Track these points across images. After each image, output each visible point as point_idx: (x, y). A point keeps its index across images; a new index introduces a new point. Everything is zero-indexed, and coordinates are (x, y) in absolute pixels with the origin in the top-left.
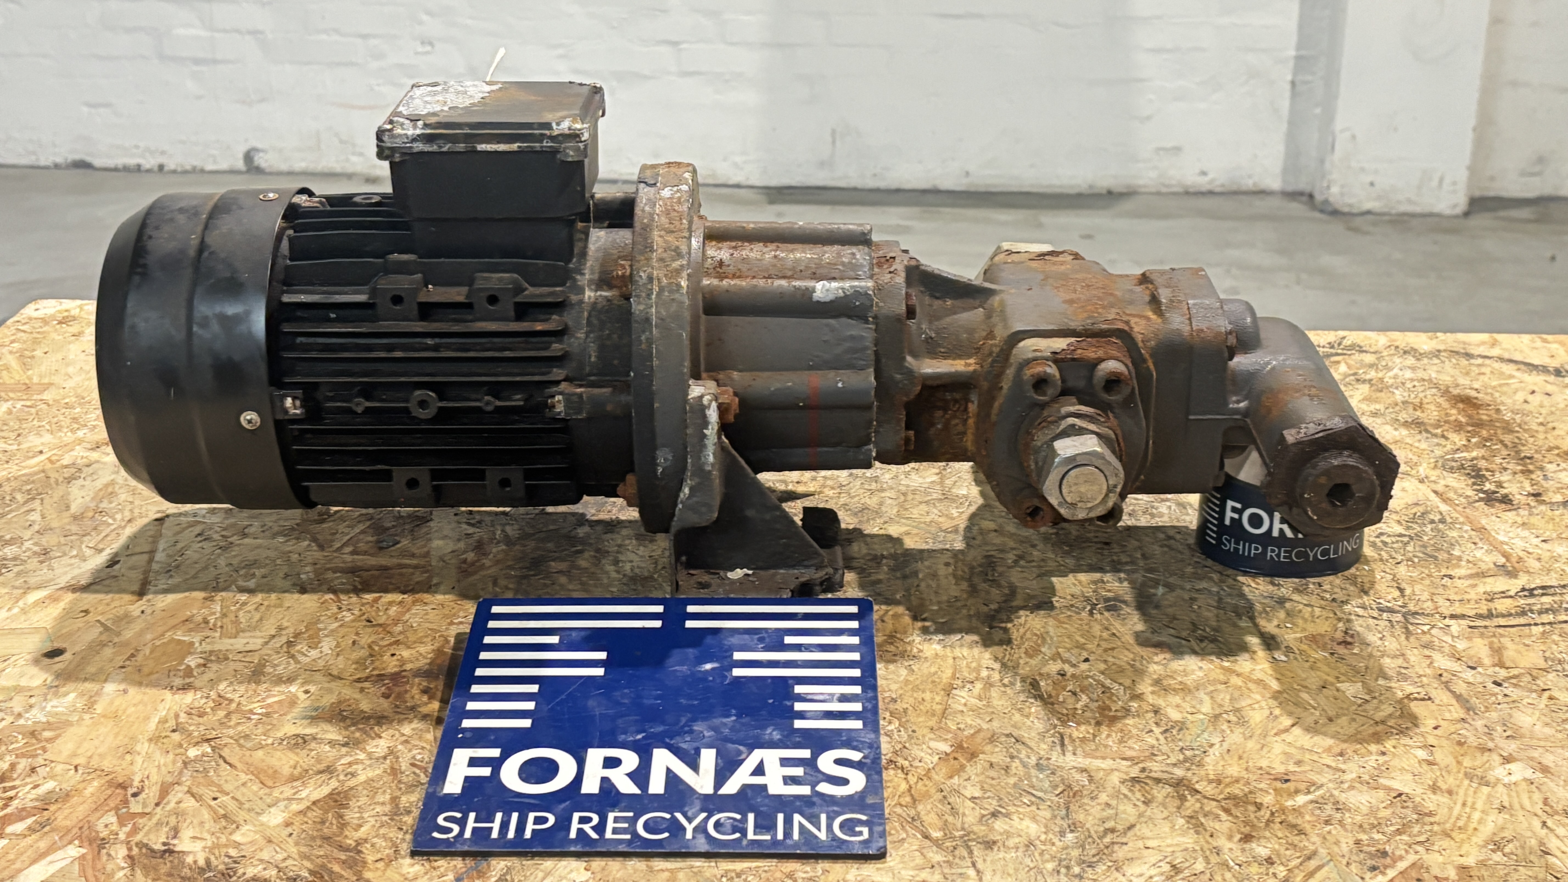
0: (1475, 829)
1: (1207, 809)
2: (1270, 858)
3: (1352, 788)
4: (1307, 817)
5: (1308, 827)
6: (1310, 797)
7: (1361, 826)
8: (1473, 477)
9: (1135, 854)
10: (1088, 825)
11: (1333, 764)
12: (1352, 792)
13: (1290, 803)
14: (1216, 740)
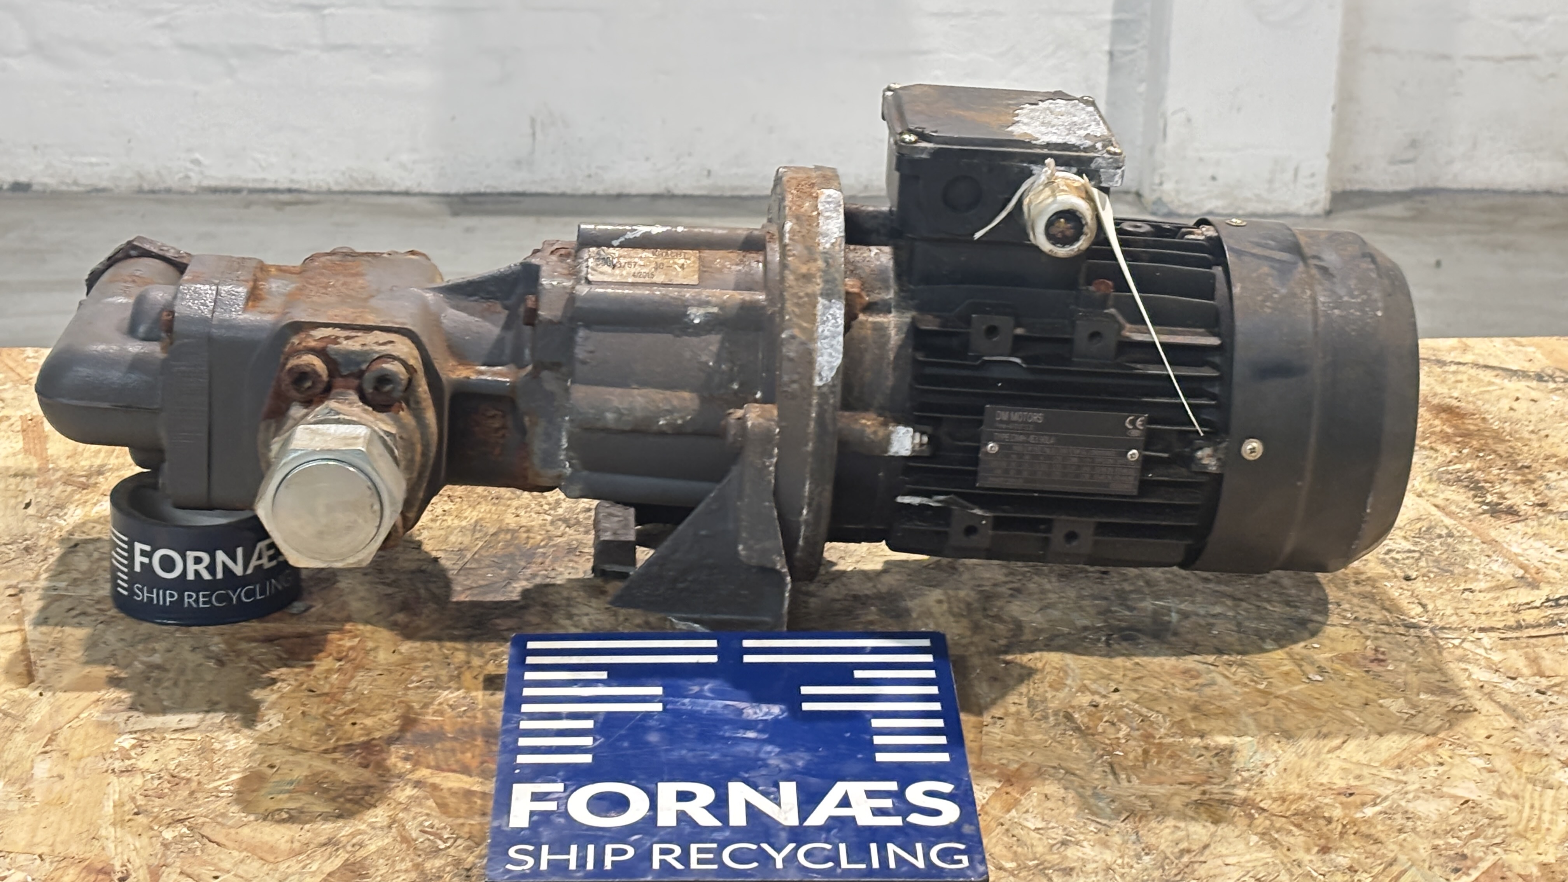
0: (1548, 829)
1: (1278, 825)
2: (1351, 867)
3: (1417, 798)
4: (1379, 827)
5: (1382, 836)
6: (1378, 809)
7: (1435, 832)
8: (1472, 489)
9: (1217, 871)
10: (1162, 847)
11: (1393, 777)
12: (1419, 802)
13: (1359, 815)
14: (1270, 760)
